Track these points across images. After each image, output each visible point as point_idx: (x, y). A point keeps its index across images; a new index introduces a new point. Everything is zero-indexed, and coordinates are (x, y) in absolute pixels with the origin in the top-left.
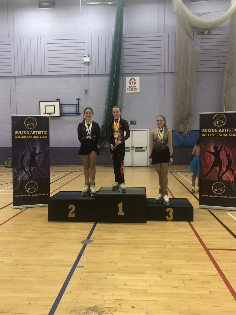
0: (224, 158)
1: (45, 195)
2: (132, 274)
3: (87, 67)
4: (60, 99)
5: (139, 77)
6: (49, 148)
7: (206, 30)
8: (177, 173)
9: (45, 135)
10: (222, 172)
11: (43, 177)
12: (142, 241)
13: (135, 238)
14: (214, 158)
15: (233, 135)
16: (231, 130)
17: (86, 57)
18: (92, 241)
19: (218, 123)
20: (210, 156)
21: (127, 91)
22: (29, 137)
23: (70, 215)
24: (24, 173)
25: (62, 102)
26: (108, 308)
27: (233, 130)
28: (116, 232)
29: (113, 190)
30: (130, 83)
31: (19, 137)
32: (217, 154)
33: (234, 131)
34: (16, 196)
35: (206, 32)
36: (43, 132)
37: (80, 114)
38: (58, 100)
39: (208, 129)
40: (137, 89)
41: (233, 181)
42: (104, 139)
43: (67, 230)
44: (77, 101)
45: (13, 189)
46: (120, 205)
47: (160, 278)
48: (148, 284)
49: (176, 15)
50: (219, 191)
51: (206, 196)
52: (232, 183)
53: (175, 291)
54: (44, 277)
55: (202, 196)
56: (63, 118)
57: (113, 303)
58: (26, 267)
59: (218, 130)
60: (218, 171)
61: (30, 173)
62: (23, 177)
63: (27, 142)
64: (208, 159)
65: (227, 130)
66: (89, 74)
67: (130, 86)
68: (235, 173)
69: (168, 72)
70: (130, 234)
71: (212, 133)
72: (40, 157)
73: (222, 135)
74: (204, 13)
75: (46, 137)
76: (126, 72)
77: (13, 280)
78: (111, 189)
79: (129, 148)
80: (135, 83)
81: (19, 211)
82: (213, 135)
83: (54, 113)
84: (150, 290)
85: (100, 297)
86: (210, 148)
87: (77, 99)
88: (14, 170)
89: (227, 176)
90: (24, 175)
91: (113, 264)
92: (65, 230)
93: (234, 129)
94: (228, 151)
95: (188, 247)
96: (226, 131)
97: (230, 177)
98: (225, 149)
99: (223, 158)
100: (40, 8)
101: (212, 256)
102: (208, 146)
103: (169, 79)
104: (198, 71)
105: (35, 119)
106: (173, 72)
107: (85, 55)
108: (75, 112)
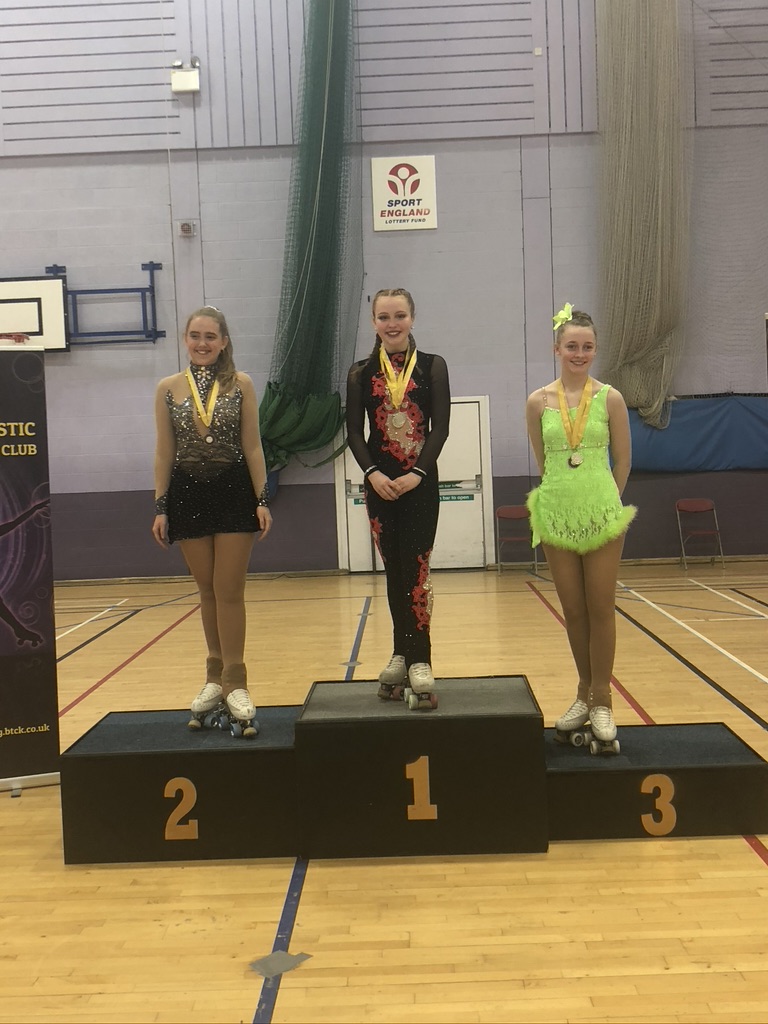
1: (33, 730)
3: (186, 113)
4: (63, 269)
5: (432, 158)
6: (48, 499)
8: (631, 597)
9: (26, 440)
11: (20, 643)
13: (511, 931)
17: (180, 67)
18: (304, 957)
21: (380, 224)
23: (174, 831)
25: (77, 282)
29: (385, 699)
30: (393, 186)
36: (17, 428)
37: (162, 334)
38: (55, 272)
40: (427, 211)
42: (281, 448)
43: (169, 906)
44: (147, 273)
46: (419, 771)
56: (81, 355)
66: (197, 150)
67: (394, 197)
69: (563, 131)
75: (32, 449)
76: (370, 135)
78: (376, 689)
80: (415, 185)
83: (40, 333)
87: (145, 267)
92: (154, 907)
103: (568, 164)
104: (700, 123)
106: (589, 130)
107: (178, 59)
108: (140, 328)
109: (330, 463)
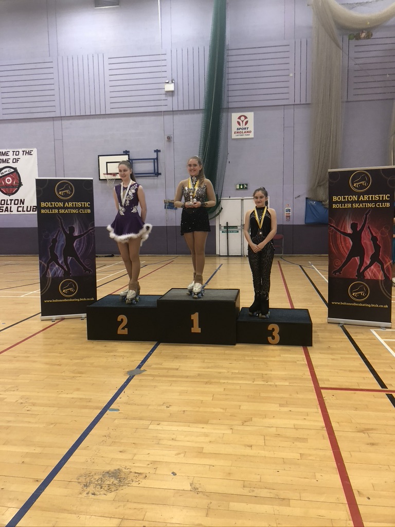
0: (368, 242)
1: (89, 299)
2: (189, 424)
3: (170, 99)
4: (129, 152)
5: (253, 113)
6: (94, 228)
7: (362, 31)
8: (310, 267)
9: (87, 208)
10: (365, 265)
11: (85, 272)
12: (220, 373)
13: (211, 367)
14: (351, 243)
15: (382, 205)
16: (379, 197)
17: (168, 83)
18: (145, 370)
19: (358, 186)
20: (345, 240)
21: (234, 136)
22: (62, 211)
23: (120, 331)
24: (57, 266)
25: (133, 156)
26: (136, 473)
27: (383, 197)
28: (186, 357)
30: (239, 123)
31: (47, 211)
32: (356, 236)
33: (384, 199)
34: (45, 301)
35: (363, 35)
36: (84, 204)
37: (160, 174)
38: (126, 153)
39: (342, 197)
40: (250, 132)
41: (381, 280)
43: (112, 354)
44: (156, 153)
45: (41, 291)
46: (195, 317)
47: (230, 432)
48: (208, 439)
49: (313, 8)
50: (360, 297)
51: (339, 303)
52: (380, 282)
53: (248, 451)
54: (55, 424)
55: (333, 303)
57: (145, 466)
58: (34, 408)
59: (359, 198)
60: (359, 263)
61: (65, 267)
62: (55, 273)
63: (61, 219)
64: (342, 245)
65: (372, 197)
66: (173, 111)
67: (239, 127)
68: (385, 267)
69: (299, 103)
70: (206, 361)
71: (348, 202)
72: (80, 242)
73: (365, 205)
74: (360, 3)
75: (89, 211)
76: (231, 105)
77: (10, 426)
79: (236, 226)
80: (246, 123)
81: (50, 323)
82: (350, 205)
84: (208, 448)
85: (130, 457)
86: (345, 226)
87: (155, 151)
88: (41, 261)
89: (372, 272)
90: (56, 270)
91: (164, 407)
92: (108, 354)
93: (384, 195)
94: (374, 231)
95: (290, 383)
96: (370, 199)
97: (377, 272)
98: (369, 228)
99: (365, 243)
100: (96, 8)
101: (324, 400)
102: (342, 224)
103: (301, 114)
104: (349, 100)
105: (71, 184)
106: (308, 103)
107: (167, 80)
108: (153, 172)
109: (214, 219)
